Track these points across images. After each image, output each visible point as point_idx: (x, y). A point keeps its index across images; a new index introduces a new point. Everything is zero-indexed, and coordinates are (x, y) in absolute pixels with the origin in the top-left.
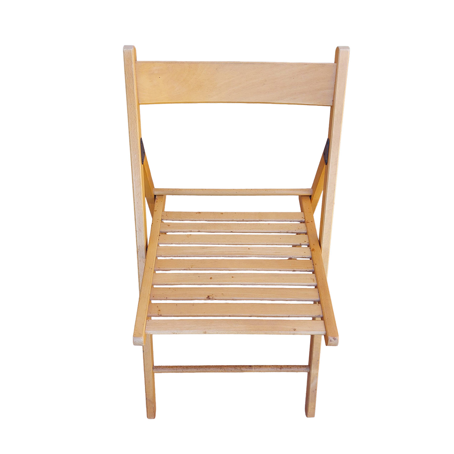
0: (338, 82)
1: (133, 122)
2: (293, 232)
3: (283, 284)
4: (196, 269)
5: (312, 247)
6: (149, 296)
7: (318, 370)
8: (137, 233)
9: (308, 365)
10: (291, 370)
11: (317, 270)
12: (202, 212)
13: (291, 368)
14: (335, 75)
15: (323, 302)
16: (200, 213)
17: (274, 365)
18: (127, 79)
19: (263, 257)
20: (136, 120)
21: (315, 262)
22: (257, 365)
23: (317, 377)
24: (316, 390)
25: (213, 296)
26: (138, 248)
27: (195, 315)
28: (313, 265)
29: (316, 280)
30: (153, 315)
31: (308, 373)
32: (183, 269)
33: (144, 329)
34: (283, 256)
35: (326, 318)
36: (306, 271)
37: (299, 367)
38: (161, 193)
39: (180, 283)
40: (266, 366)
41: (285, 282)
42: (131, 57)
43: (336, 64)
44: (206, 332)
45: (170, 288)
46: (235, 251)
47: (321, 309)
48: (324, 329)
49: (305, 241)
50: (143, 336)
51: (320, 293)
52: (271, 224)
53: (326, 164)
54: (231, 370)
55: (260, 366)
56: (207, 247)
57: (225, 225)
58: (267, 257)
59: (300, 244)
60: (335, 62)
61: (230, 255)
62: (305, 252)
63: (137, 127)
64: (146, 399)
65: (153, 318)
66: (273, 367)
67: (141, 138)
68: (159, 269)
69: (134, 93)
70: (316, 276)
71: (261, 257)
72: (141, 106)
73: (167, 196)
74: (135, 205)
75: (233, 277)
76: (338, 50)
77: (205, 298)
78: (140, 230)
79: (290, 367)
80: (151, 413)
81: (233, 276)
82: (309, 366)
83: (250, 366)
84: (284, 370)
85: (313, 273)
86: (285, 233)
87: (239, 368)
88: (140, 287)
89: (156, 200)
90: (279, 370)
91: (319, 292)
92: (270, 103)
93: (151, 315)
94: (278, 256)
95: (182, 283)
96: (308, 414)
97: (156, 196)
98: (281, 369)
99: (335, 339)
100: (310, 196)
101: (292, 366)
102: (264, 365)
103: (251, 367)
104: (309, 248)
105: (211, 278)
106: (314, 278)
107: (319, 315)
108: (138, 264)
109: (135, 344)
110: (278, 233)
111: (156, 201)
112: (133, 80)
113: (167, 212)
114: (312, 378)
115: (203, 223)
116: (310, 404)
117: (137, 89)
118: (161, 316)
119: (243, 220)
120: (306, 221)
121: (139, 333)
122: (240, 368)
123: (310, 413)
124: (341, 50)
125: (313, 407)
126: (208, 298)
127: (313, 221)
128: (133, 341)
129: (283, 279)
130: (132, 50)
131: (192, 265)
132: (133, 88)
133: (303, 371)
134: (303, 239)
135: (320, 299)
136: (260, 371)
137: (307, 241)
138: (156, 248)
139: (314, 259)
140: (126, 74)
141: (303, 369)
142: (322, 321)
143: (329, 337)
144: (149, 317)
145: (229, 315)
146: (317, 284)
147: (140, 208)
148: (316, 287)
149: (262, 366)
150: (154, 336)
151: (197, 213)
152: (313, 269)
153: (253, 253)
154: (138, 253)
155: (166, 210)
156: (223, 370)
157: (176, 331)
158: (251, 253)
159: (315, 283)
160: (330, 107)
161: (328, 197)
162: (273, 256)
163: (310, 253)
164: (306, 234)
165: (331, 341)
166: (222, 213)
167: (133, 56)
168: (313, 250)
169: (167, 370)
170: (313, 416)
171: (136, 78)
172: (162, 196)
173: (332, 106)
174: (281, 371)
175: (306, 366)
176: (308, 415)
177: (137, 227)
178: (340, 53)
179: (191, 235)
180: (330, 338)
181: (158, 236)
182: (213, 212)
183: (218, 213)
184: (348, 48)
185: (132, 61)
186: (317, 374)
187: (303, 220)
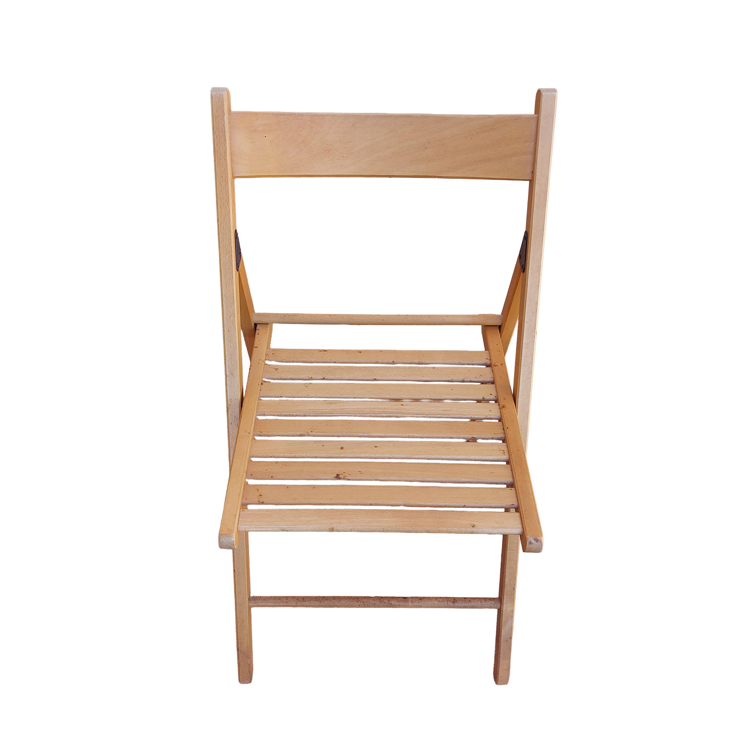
0: (540, 143)
1: (223, 204)
2: (472, 380)
3: (455, 458)
4: (319, 434)
5: (502, 403)
6: (245, 474)
7: (513, 605)
8: (227, 379)
9: (498, 597)
10: (470, 604)
11: (510, 437)
12: (329, 350)
13: (470, 601)
14: (534, 132)
15: (518, 484)
16: (325, 351)
17: (444, 598)
18: (215, 137)
19: (424, 417)
20: (229, 202)
21: (507, 425)
22: (416, 597)
23: (512, 617)
24: (511, 638)
25: (346, 474)
26: (229, 403)
27: (317, 502)
28: (503, 429)
29: (508, 452)
30: (250, 502)
31: (498, 610)
32: (299, 433)
33: (237, 522)
34: (456, 416)
35: (523, 509)
36: (492, 439)
37: (483, 601)
38: (265, 320)
39: (293, 455)
40: (429, 598)
41: (459, 455)
42: (223, 105)
43: (537, 115)
44: (333, 528)
45: (277, 462)
46: (380, 409)
47: (515, 495)
48: (520, 526)
49: (491, 394)
50: (234, 534)
51: (515, 473)
52: (437, 368)
53: (524, 272)
54: (375, 604)
55: (421, 599)
56: (336, 402)
57: (364, 369)
58: (430, 417)
59: (484, 398)
60: (535, 113)
61: (373, 413)
62: (490, 411)
63: (229, 212)
64: (238, 650)
65: (250, 507)
66: (441, 599)
67: (236, 230)
68: (261, 434)
69: (225, 159)
70: (507, 447)
71: (421, 417)
72: (236, 180)
73: (274, 325)
74: (226, 334)
75: (376, 447)
76: (539, 94)
77: (333, 477)
78: (232, 374)
79: (468, 601)
80: (245, 674)
81: (376, 445)
82: (500, 599)
83: (405, 598)
84: (459, 605)
85: (504, 442)
86: (459, 382)
87: (386, 601)
88: (231, 459)
89: (257, 331)
90: (452, 604)
91: (512, 470)
92: (435, 177)
93: (247, 502)
94: (447, 416)
95: (297, 455)
96: (499, 679)
97: (258, 326)
98: (454, 602)
99: (537, 540)
100: (500, 327)
101: (472, 598)
102: (426, 597)
103: (407, 600)
104: (497, 404)
105: (342, 448)
106: (505, 448)
107: (513, 505)
108: (228, 428)
109: (222, 546)
110: (448, 381)
111: (257, 333)
112: (225, 140)
113: (274, 350)
114: (504, 618)
115: (329, 367)
116: (502, 662)
117: (231, 155)
118: (263, 503)
119: (394, 362)
120: (493, 364)
121: (229, 529)
122: (389, 601)
123: (501, 677)
124: (543, 93)
125: (506, 666)
126: (338, 477)
127: (503, 364)
128: (219, 540)
129: (456, 450)
130: (225, 94)
131: (313, 428)
132: (225, 152)
133: (490, 607)
134: (488, 391)
135: (514, 481)
136: (420, 607)
137: (494, 394)
138: (257, 403)
139: (505, 420)
140: (215, 130)
141: (489, 602)
142: (518, 514)
143: (528, 537)
144: (244, 506)
145: (370, 503)
146: (509, 458)
147: (232, 339)
148: (508, 462)
149: (424, 597)
150: (251, 535)
151: (320, 351)
152: (503, 436)
153: (408, 411)
154: (229, 410)
155: (272, 346)
156: (362, 603)
157: (286, 526)
158: (405, 411)
159: (506, 457)
160: (528, 182)
161: (526, 322)
162: (439, 416)
163: (499, 412)
164: (493, 383)
165: (530, 543)
166: (360, 352)
167: (226, 104)
168: (504, 407)
169: (271, 602)
170: (505, 682)
171: (230, 137)
172: (267, 325)
173: (531, 180)
174: (454, 607)
175: (494, 598)
176: (499, 682)
177: (227, 369)
178: (543, 99)
179: (310, 383)
180: (530, 539)
181: (260, 384)
182: (347, 350)
183: (354, 351)
184: (555, 90)
185: (224, 111)
186: (513, 611)
187: (489, 362)
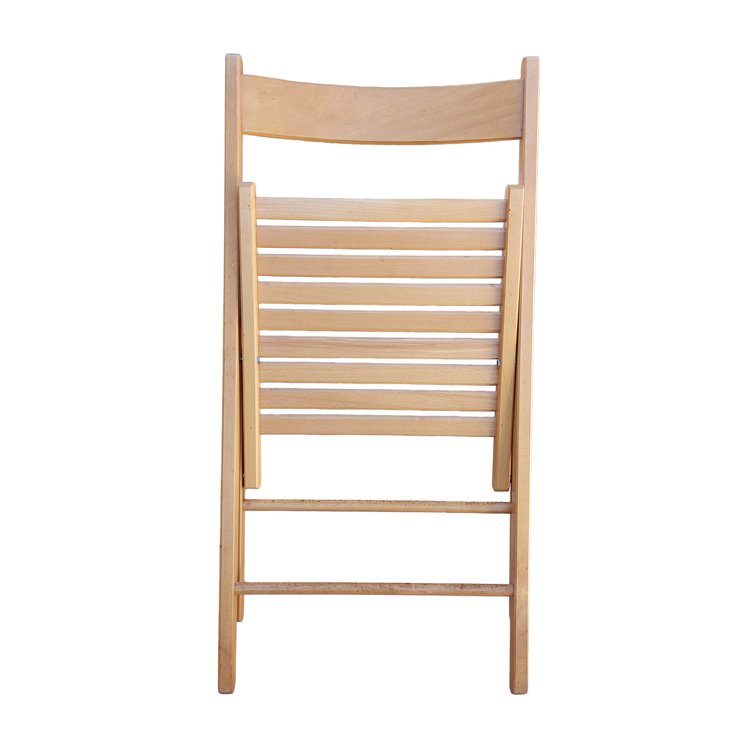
0: (528, 101)
9: (509, 583)
10: (480, 590)
13: (479, 586)
14: (521, 94)
18: (227, 94)
24: (527, 631)
31: (510, 598)
37: (494, 587)
42: (236, 66)
43: (523, 80)
60: (521, 78)
64: (219, 648)
69: (235, 113)
72: (244, 135)
76: (525, 60)
80: (226, 684)
82: (512, 585)
83: (408, 584)
96: (516, 687)
98: (461, 588)
108: (223, 379)
112: (236, 96)
114: (518, 607)
116: (518, 662)
117: (241, 111)
123: (518, 685)
124: (528, 61)
125: (523, 669)
130: (238, 58)
132: (236, 107)
133: (501, 595)
141: (500, 588)
147: (232, 285)
160: (519, 141)
167: (238, 68)
171: (241, 96)
173: (521, 139)
174: (462, 593)
176: (516, 691)
184: (537, 58)
185: (236, 71)
186: (527, 598)
